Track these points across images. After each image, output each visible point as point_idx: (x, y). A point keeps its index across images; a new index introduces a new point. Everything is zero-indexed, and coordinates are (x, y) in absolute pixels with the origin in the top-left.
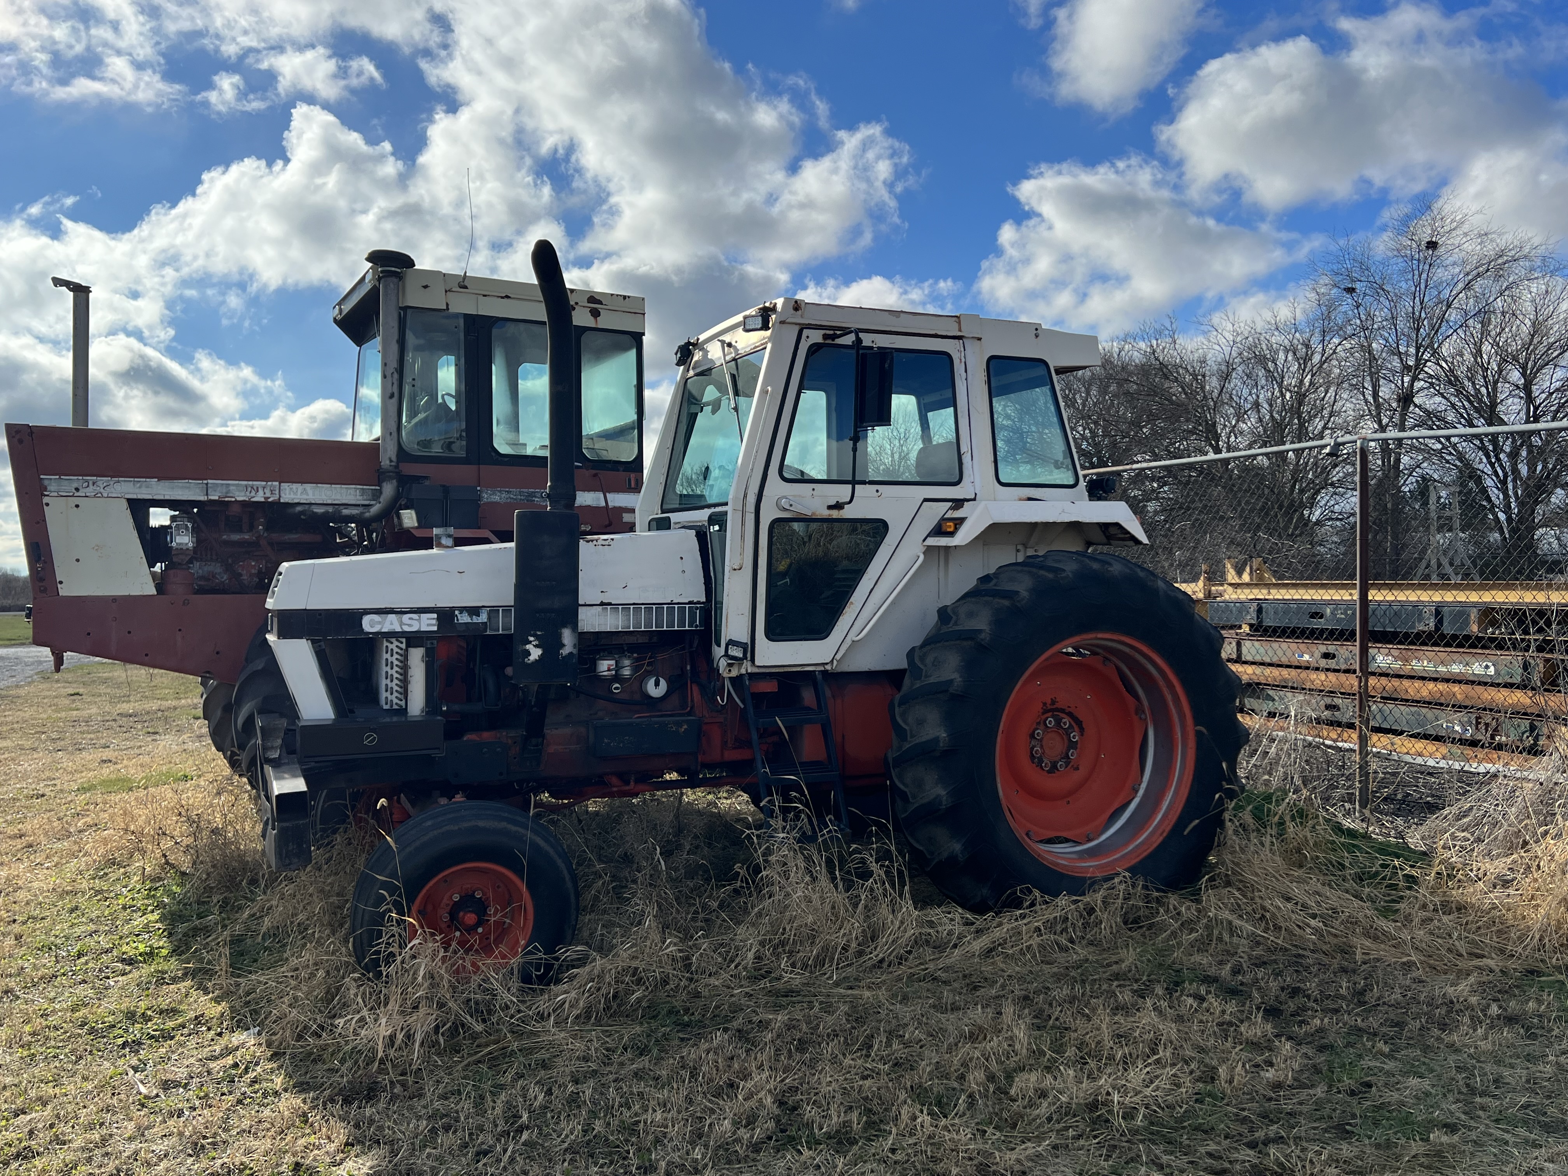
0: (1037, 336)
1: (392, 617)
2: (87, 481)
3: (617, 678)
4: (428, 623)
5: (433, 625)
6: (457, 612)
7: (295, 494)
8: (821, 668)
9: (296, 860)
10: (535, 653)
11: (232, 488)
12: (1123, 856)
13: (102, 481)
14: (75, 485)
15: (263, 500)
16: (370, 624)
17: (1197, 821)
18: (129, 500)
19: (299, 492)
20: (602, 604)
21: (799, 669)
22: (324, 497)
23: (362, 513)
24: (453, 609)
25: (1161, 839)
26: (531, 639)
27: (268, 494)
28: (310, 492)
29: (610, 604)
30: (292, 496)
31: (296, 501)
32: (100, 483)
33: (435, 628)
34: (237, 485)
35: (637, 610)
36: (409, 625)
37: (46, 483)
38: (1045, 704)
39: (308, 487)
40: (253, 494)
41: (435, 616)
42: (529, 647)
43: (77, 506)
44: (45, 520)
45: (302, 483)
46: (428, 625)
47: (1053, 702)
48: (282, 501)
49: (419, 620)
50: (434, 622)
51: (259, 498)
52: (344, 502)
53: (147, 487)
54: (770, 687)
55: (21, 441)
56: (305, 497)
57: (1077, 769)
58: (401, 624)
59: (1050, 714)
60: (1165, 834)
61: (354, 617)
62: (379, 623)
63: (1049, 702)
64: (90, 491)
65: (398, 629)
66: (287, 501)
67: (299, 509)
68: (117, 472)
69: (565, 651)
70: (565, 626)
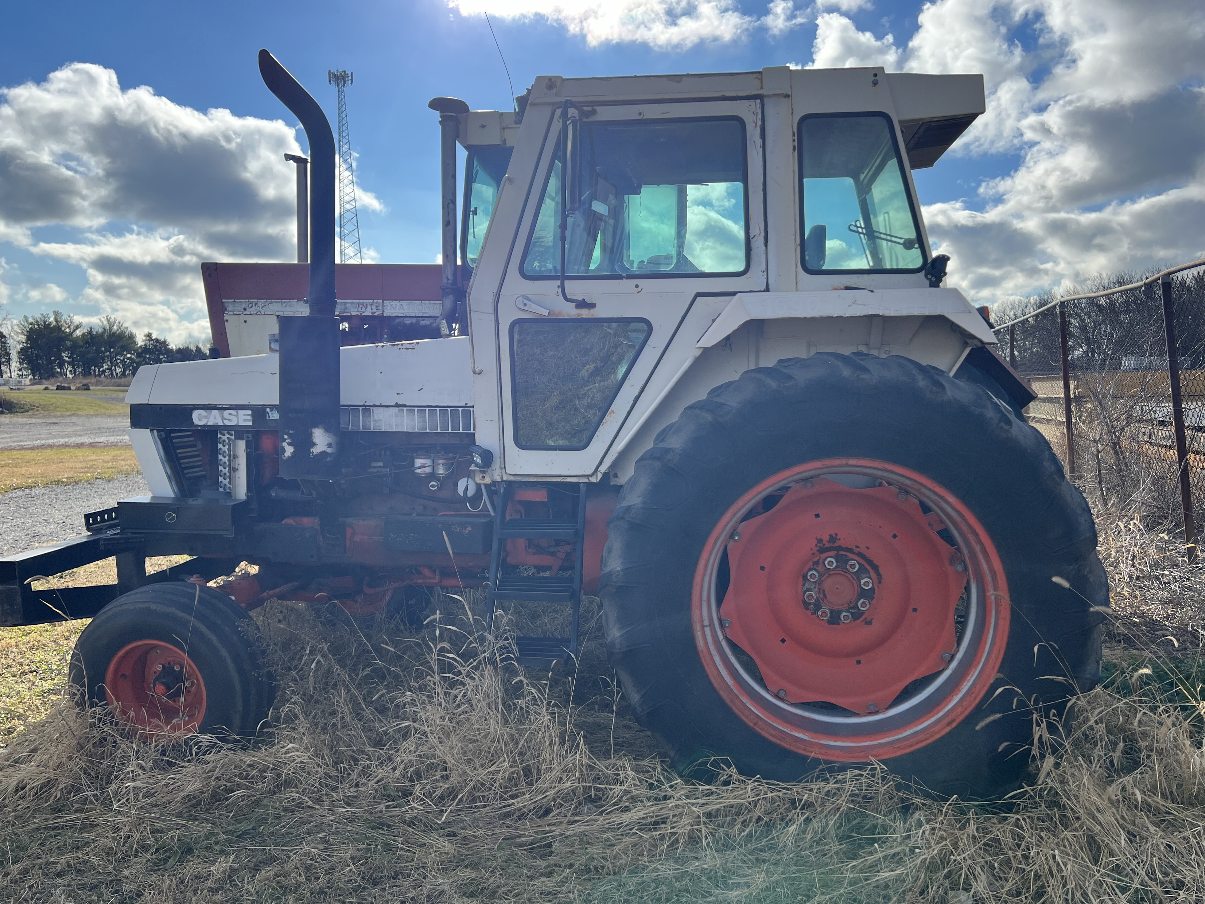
0: (875, 84)
1: (215, 412)
2: (251, 303)
3: (432, 476)
4: (244, 419)
5: (249, 420)
6: (268, 410)
7: (395, 309)
8: (585, 480)
9: (10, 618)
10: (289, 451)
11: (348, 305)
12: (890, 743)
13: (261, 302)
14: (244, 306)
15: (371, 314)
16: (199, 418)
17: (998, 716)
18: (278, 316)
19: (398, 307)
20: (397, 405)
21: (559, 480)
22: (416, 311)
23: (431, 324)
24: (264, 406)
25: (948, 729)
26: (286, 437)
27: (374, 310)
28: (406, 307)
29: (405, 406)
30: (392, 311)
31: (395, 315)
32: (259, 304)
33: (250, 423)
34: (352, 303)
35: (433, 413)
36: (229, 420)
37: (226, 305)
38: (820, 541)
39: (404, 303)
40: (363, 310)
41: (250, 412)
42: (285, 444)
43: (245, 322)
44: (226, 333)
45: (400, 300)
46: (245, 420)
47: (833, 539)
48: (385, 315)
49: (237, 416)
50: (249, 418)
51: (368, 313)
52: (432, 315)
53: (290, 306)
54: (540, 496)
55: (210, 275)
56: (402, 311)
57: (869, 623)
58: (223, 418)
59: (834, 553)
60: (954, 725)
61: (185, 411)
62: (206, 417)
63: (826, 538)
64: (253, 310)
65: (221, 424)
66: (388, 314)
67: (398, 320)
68: (269, 295)
69: (316, 450)
70: (316, 426)
